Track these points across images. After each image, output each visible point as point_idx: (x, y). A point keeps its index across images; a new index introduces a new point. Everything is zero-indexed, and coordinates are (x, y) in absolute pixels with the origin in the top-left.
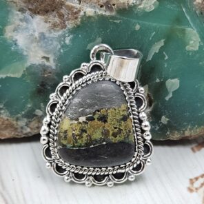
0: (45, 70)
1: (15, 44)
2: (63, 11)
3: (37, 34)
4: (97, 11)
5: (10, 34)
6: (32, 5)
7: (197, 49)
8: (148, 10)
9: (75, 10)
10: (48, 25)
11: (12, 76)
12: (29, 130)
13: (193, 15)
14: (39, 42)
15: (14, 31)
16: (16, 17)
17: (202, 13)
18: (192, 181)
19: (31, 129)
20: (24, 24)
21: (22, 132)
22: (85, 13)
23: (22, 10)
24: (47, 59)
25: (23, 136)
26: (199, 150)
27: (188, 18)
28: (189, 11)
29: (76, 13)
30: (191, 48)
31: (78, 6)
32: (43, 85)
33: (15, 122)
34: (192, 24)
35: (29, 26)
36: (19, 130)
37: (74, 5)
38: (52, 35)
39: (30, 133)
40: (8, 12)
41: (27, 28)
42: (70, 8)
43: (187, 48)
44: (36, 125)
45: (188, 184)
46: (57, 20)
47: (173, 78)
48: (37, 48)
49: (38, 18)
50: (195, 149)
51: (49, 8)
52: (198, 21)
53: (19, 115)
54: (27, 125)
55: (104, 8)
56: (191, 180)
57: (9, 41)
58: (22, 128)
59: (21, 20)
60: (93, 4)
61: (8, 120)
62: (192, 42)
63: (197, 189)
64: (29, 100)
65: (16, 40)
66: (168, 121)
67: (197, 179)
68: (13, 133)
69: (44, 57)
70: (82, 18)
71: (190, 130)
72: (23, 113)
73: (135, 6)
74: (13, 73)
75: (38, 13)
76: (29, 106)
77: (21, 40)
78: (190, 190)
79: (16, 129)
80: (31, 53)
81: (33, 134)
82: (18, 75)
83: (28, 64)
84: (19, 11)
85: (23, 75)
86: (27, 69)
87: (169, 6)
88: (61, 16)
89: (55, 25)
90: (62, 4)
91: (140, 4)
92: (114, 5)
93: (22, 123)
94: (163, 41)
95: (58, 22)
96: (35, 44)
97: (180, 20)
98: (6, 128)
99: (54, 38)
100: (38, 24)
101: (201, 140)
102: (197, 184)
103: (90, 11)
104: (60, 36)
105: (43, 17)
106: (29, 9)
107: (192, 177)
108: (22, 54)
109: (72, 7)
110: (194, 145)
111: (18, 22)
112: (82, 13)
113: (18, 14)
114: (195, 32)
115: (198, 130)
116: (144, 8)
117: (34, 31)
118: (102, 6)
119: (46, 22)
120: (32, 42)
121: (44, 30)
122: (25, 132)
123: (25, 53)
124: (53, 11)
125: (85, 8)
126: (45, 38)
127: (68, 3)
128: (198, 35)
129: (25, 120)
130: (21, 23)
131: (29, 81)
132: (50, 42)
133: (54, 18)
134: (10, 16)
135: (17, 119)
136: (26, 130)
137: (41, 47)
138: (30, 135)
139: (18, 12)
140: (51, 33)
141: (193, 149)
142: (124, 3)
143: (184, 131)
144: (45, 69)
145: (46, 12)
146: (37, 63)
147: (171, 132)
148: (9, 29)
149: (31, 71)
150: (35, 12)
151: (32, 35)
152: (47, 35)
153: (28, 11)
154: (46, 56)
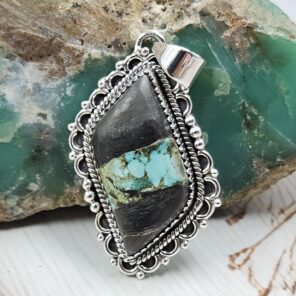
0: (41, 131)
1: (4, 100)
2: (61, 55)
3: (30, 86)
4: (105, 52)
9: (77, 53)
10: (44, 73)
14: (33, 95)
18: (232, 258)
20: (13, 74)
21: (12, 214)
22: (89, 55)
23: (10, 57)
26: (236, 222)
29: (78, 56)
30: (221, 93)
31: (81, 47)
32: (39, 150)
33: (3, 202)
34: (220, 63)
38: (49, 86)
39: (22, 214)
41: (17, 79)
42: (71, 51)
44: (31, 204)
45: (227, 261)
50: (231, 221)
51: (44, 52)
54: (18, 204)
55: (113, 48)
56: (231, 256)
59: (10, 69)
60: (99, 44)
62: (221, 85)
63: (239, 266)
64: (22, 171)
65: (4, 95)
67: (238, 254)
69: (40, 115)
70: (86, 62)
75: (31, 59)
77: (11, 94)
78: (232, 268)
83: (20, 124)
84: (7, 58)
86: (19, 130)
89: (52, 73)
90: (60, 46)
96: (28, 98)
99: (51, 89)
100: (31, 73)
101: (236, 212)
102: (239, 260)
103: (96, 53)
104: (59, 87)
105: (37, 64)
106: (20, 55)
109: (74, 49)
110: (229, 217)
111: (5, 72)
112: (86, 56)
113: (4, 62)
114: (225, 71)
117: (27, 82)
118: (109, 47)
119: (41, 69)
120: (24, 95)
121: (40, 80)
123: (16, 110)
124: (49, 55)
126: (40, 90)
128: (228, 76)
129: (17, 198)
130: (9, 73)
131: (20, 146)
133: (51, 65)
137: (36, 101)
139: (5, 60)
140: (47, 83)
141: (228, 222)
145: (40, 57)
146: (32, 123)
149: (23, 133)
150: (27, 58)
151: (24, 87)
152: (43, 86)
154: (43, 112)
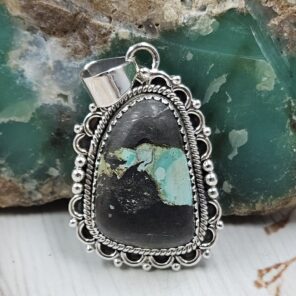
5: (14, 62)
6: (45, 22)
7: (271, 88)
8: (204, 33)
11: (17, 120)
12: (39, 196)
13: (267, 41)
15: (20, 58)
16: (24, 38)
17: (278, 39)
19: (43, 195)
24: (65, 97)
25: (32, 204)
27: (260, 45)
28: (261, 36)
35: (42, 51)
36: (27, 196)
37: (102, 24)
40: (12, 32)
43: (258, 86)
46: (79, 44)
47: (239, 128)
48: (51, 82)
49: (54, 41)
52: (273, 49)
53: (27, 175)
57: (14, 72)
58: (30, 193)
61: (10, 181)
66: (232, 189)
68: (18, 200)
71: (263, 202)
72: (32, 172)
73: (186, 27)
74: (19, 116)
76: (40, 162)
79: (22, 194)
80: (43, 89)
81: (46, 201)
82: (25, 119)
85: (32, 119)
87: (233, 28)
88: (85, 38)
91: (193, 25)
92: (157, 25)
93: (31, 186)
94: (224, 76)
95: (81, 47)
97: (248, 47)
98: (8, 192)
107: (262, 267)
108: (30, 90)
115: (273, 203)
116: (199, 30)
122: (34, 199)
125: (117, 28)
127: (94, 21)
132: (69, 74)
134: (15, 38)
135: (24, 181)
136: (35, 196)
138: (41, 203)
142: (171, 23)
143: (254, 204)
144: (61, 110)
147: (235, 205)
148: (13, 54)
153: (40, 31)
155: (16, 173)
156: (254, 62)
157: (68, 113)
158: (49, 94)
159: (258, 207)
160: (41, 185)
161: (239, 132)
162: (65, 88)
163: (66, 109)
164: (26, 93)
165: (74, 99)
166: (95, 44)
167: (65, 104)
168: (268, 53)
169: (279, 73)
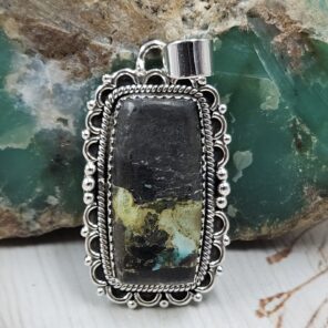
0: (61, 138)
1: (20, 101)
2: (87, 53)
3: (50, 87)
4: (135, 53)
5: (12, 86)
6: (44, 44)
7: (276, 107)
9: (104, 52)
10: (66, 73)
11: (15, 146)
12: (38, 226)
13: (271, 59)
14: (53, 97)
15: (18, 82)
16: (22, 61)
17: (282, 57)
19: (42, 225)
20: (32, 72)
21: (28, 229)
22: (118, 55)
23: (30, 53)
24: (65, 122)
25: (29, 235)
27: (264, 63)
28: (264, 55)
29: (105, 56)
30: (268, 107)
31: (108, 46)
32: (59, 159)
33: (18, 215)
34: (269, 73)
35: (40, 74)
36: (24, 226)
37: (103, 45)
38: (71, 88)
39: (39, 230)
40: (10, 55)
41: (36, 78)
42: (97, 49)
43: (263, 106)
44: (49, 219)
46: (79, 66)
47: (243, 150)
48: (50, 106)
49: (53, 64)
51: (67, 49)
52: (277, 68)
53: (24, 204)
57: (11, 96)
58: (28, 223)
59: (28, 67)
61: (7, 211)
62: (269, 97)
64: (39, 182)
65: (21, 95)
66: (238, 214)
68: (15, 230)
69: (60, 120)
70: (114, 63)
71: (269, 225)
72: (30, 200)
74: (17, 142)
75: (53, 56)
76: (39, 190)
77: (28, 94)
79: (19, 224)
80: (42, 113)
81: (45, 232)
82: (23, 146)
83: (38, 129)
84: (26, 53)
85: (31, 146)
86: (37, 136)
87: (235, 47)
88: (85, 60)
89: (76, 74)
90: (86, 43)
93: (28, 216)
94: (228, 96)
95: (80, 69)
96: (47, 101)
97: (251, 66)
98: (5, 223)
99: (74, 91)
100: (52, 72)
103: (125, 53)
104: (83, 89)
105: (59, 62)
106: (41, 51)
108: (28, 115)
109: (100, 47)
111: (23, 69)
112: (114, 56)
113: (23, 58)
114: (273, 82)
115: (280, 226)
117: (47, 82)
119: (63, 69)
120: (43, 97)
121: (61, 80)
122: (32, 229)
123: (33, 113)
124: (73, 53)
125: (118, 48)
126: (61, 92)
127: (95, 42)
128: (277, 88)
129: (33, 211)
130: (28, 71)
131: (38, 154)
132: (69, 98)
133: (74, 64)
134: (13, 61)
135: (22, 210)
136: (33, 226)
137: (56, 104)
138: (40, 234)
139: (24, 56)
140: (70, 84)
143: (260, 228)
144: (61, 135)
145: (63, 55)
146: (51, 129)
147: (241, 229)
148: (11, 80)
149: (42, 139)
150: (48, 55)
151: (43, 87)
152: (65, 87)
153: (38, 55)
154: (64, 117)
155: (14, 202)
156: (258, 80)
157: (68, 138)
158: (48, 119)
159: (264, 231)
160: (40, 214)
161: (244, 153)
162: (65, 111)
163: (67, 133)
164: (25, 117)
165: (75, 123)
166: (95, 65)
167: (65, 129)
168: (272, 72)
169: (283, 92)
